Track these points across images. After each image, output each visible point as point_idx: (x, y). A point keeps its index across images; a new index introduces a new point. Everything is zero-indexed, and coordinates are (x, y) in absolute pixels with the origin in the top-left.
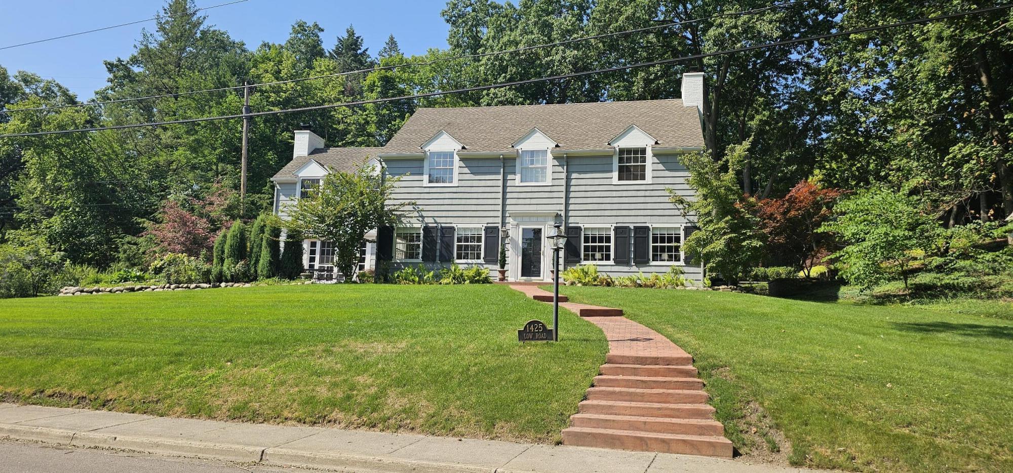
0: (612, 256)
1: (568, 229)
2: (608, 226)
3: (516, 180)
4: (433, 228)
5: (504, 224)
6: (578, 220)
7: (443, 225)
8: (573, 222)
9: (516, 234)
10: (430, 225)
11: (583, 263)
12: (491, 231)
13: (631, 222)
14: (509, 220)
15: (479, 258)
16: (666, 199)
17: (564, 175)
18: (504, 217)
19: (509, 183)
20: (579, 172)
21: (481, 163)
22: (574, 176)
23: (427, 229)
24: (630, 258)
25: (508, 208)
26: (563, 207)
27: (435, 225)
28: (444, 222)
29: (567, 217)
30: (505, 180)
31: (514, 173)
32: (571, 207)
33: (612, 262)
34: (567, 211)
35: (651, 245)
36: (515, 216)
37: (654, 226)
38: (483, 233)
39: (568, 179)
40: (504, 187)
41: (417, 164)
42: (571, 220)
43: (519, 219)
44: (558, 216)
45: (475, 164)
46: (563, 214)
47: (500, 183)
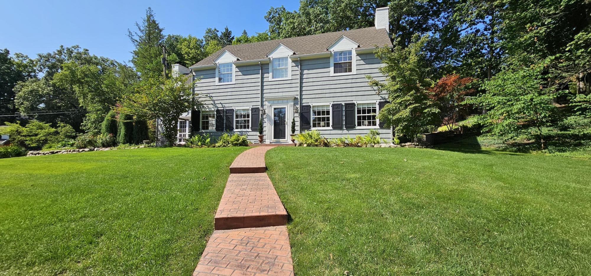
0: (331, 124)
1: (302, 107)
2: (328, 104)
3: (269, 77)
4: (221, 110)
5: (262, 105)
6: (308, 101)
7: (227, 108)
8: (305, 102)
9: (270, 112)
10: (219, 109)
11: (313, 129)
12: (255, 110)
13: (343, 100)
14: (266, 103)
15: (248, 128)
16: (366, 84)
17: (298, 73)
18: (262, 101)
19: (265, 80)
20: (308, 70)
21: (248, 68)
22: (305, 72)
23: (218, 111)
24: (342, 125)
25: (265, 95)
26: (298, 93)
27: (222, 108)
28: (228, 106)
29: (301, 99)
30: (262, 78)
31: (268, 73)
32: (304, 93)
33: (331, 128)
34: (301, 95)
35: (356, 115)
36: (269, 100)
37: (358, 102)
38: (250, 112)
39: (302, 74)
40: (262, 82)
41: (212, 72)
42: (304, 101)
43: (271, 102)
44: (296, 99)
45: (245, 69)
46: (299, 97)
47: (260, 80)
